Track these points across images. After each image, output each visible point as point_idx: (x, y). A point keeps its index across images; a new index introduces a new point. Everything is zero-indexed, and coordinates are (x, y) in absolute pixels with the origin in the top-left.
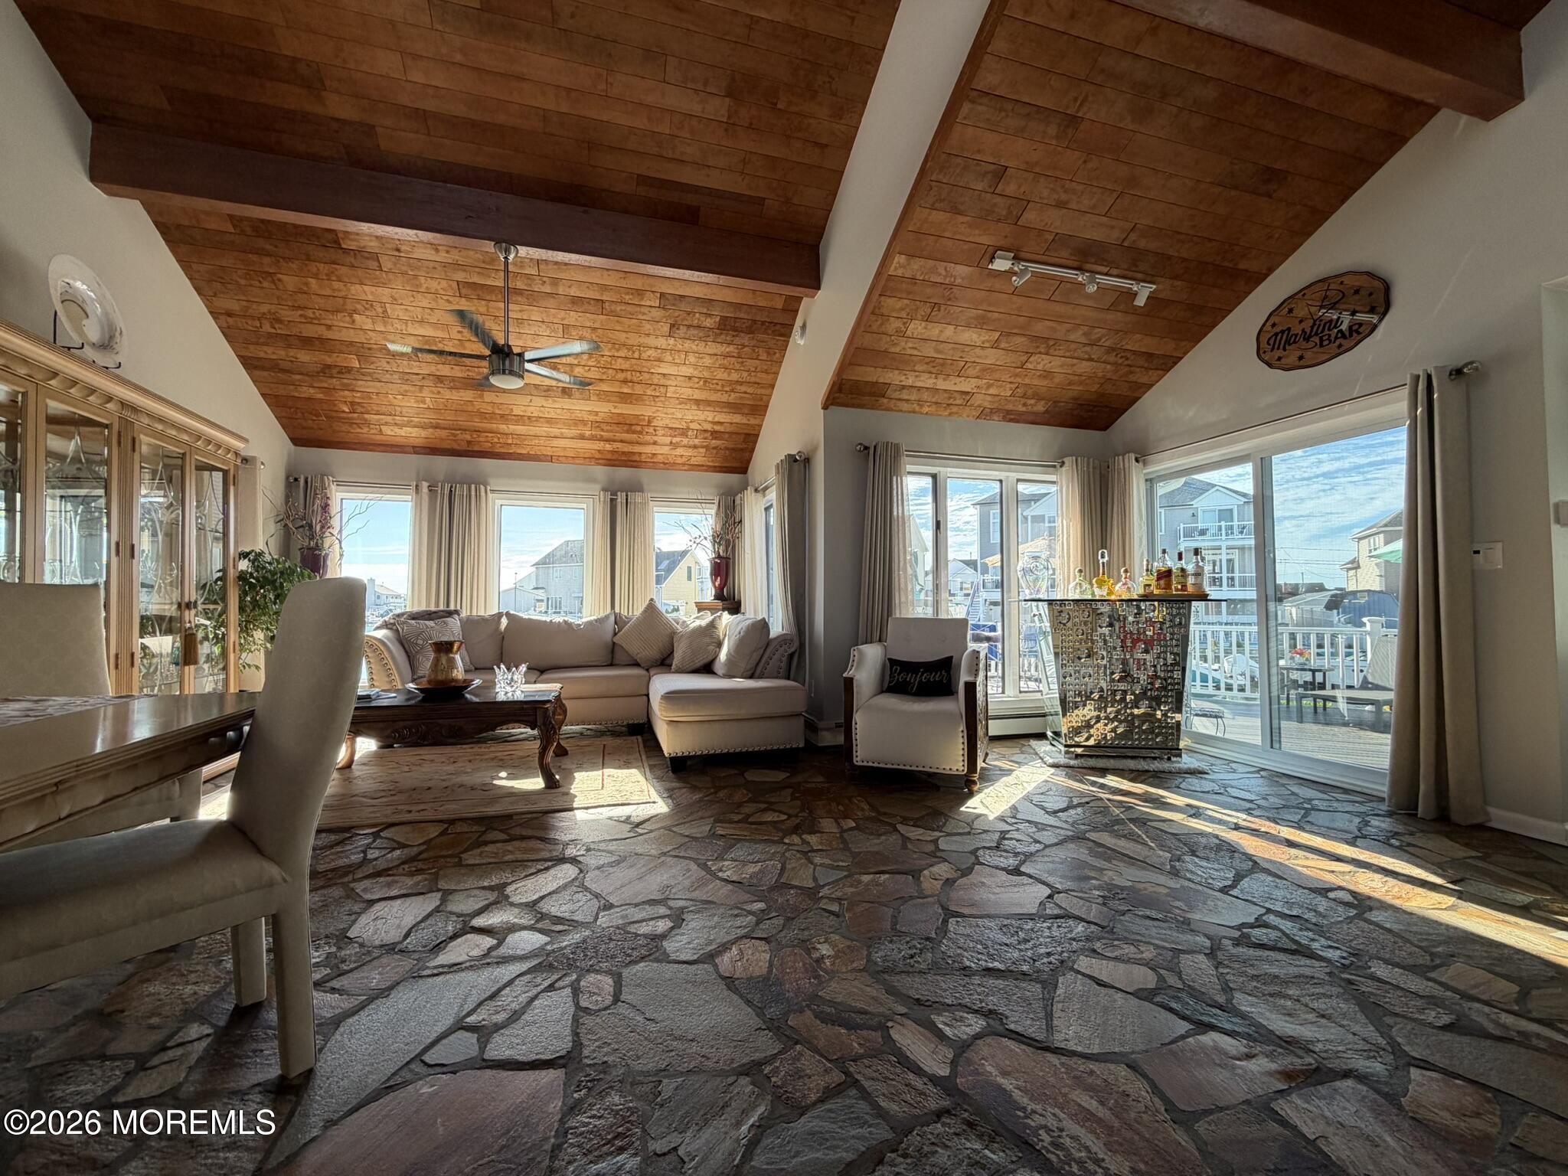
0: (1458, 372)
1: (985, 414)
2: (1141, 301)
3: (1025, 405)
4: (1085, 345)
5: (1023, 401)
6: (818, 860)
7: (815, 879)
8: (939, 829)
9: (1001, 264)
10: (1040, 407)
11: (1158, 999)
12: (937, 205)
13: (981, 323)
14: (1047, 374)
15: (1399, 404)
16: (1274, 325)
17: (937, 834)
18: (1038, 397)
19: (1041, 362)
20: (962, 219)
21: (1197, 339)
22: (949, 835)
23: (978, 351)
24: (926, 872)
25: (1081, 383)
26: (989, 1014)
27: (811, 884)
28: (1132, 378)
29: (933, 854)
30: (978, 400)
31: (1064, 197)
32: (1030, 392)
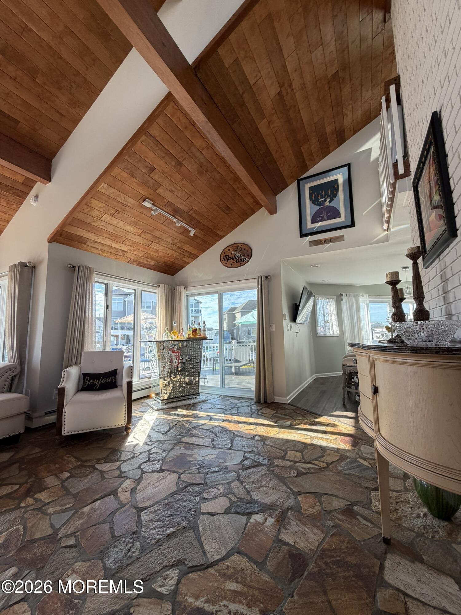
0: (267, 277)
1: (130, 261)
2: (192, 234)
3: (147, 261)
4: (171, 244)
5: (147, 259)
6: (51, 510)
7: (52, 526)
8: (118, 460)
9: (147, 204)
10: (152, 263)
11: (233, 510)
12: (125, 170)
13: (135, 224)
14: (157, 251)
15: (255, 283)
16: (225, 253)
17: (118, 463)
18: (152, 259)
19: (155, 246)
20: (134, 180)
21: (204, 251)
22: (125, 461)
23: (132, 235)
24: (120, 489)
25: (168, 257)
26: (179, 563)
27: (50, 531)
28: (184, 259)
29: (120, 477)
30: (128, 255)
31: (173, 189)
32: (150, 256)
